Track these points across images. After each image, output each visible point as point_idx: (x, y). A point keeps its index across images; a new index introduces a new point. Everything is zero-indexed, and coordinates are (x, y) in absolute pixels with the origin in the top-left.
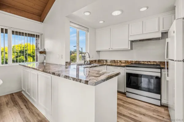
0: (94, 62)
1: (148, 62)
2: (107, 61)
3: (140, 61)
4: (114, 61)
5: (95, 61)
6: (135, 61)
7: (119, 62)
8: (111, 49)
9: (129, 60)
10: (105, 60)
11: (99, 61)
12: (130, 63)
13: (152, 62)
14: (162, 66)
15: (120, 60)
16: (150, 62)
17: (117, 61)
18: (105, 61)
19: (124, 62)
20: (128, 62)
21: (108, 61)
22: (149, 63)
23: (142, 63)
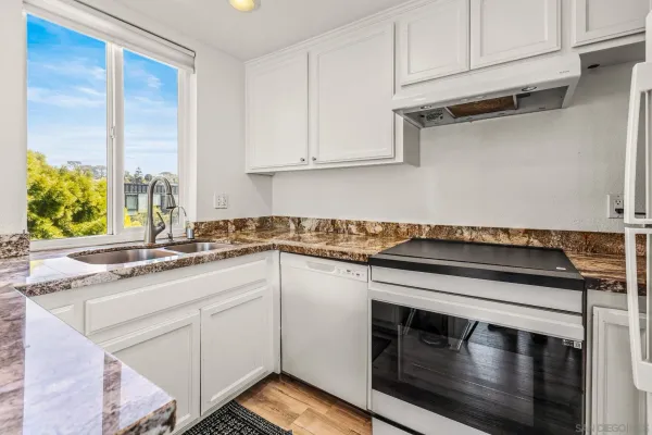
0: (232, 228)
1: (495, 231)
2: (303, 223)
3: (455, 224)
4: (333, 222)
5: (241, 224)
6: (433, 224)
7: (354, 229)
8: (311, 161)
9: (403, 220)
10: (293, 220)
11: (266, 225)
12: (409, 238)
13: (518, 231)
14: (587, 266)
15: (362, 219)
16: (506, 231)
17: (348, 223)
18: (293, 226)
19: (379, 229)
20: (396, 232)
21: (306, 225)
22: (504, 240)
23: (467, 236)
